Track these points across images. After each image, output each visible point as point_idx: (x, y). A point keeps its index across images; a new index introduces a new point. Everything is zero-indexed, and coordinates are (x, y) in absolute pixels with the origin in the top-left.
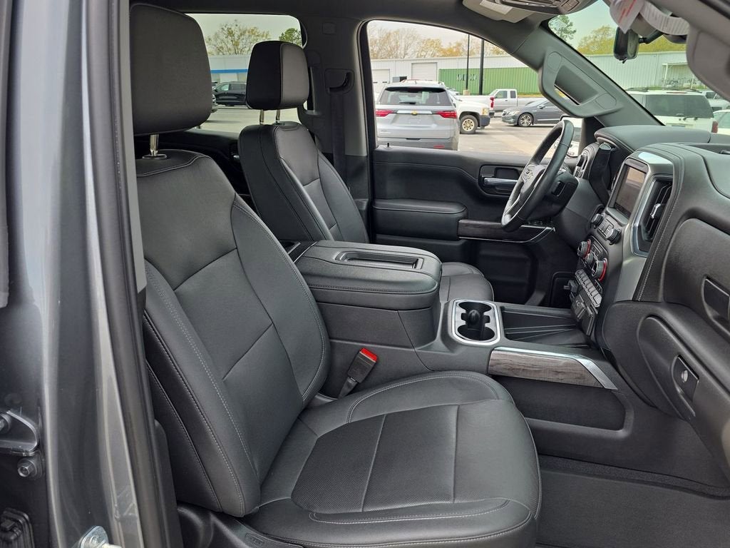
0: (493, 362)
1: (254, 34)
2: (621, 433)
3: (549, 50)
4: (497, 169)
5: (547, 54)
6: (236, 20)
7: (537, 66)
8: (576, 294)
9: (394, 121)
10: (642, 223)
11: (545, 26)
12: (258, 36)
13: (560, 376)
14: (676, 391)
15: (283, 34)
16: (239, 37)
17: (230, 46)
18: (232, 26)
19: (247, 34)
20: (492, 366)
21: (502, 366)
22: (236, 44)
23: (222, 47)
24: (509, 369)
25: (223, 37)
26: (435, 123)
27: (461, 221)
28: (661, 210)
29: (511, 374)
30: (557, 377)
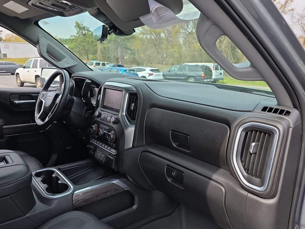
0: (75, 201)
2: (135, 207)
3: (40, 35)
4: (19, 96)
5: (40, 38)
7: (35, 43)
8: (95, 151)
10: (126, 113)
11: (36, 24)
13: (108, 194)
14: (168, 181)
20: (75, 203)
21: (80, 201)
24: (84, 201)
27: (4, 127)
28: (136, 106)
29: (85, 203)
30: (106, 194)
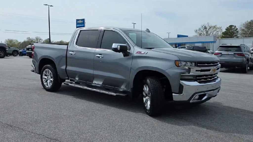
1: (215, 28)
6: (208, 23)
9: (221, 56)
12: (217, 28)
15: (227, 27)
16: (209, 29)
17: (205, 33)
18: (206, 25)
19: (212, 28)
22: (207, 32)
23: (201, 33)
25: (202, 29)
26: (235, 57)
